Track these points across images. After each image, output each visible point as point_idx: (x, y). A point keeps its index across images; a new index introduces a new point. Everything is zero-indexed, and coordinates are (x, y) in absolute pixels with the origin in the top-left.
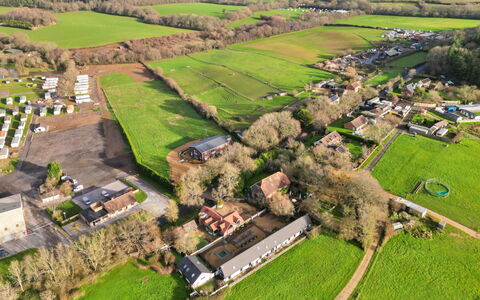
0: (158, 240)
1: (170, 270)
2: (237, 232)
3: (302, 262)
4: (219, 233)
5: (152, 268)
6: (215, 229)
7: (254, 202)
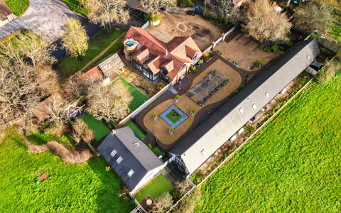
0: (56, 99)
1: (86, 156)
2: (192, 73)
3: (316, 131)
4: (163, 77)
5: (53, 151)
6: (155, 70)
7: (213, 14)
